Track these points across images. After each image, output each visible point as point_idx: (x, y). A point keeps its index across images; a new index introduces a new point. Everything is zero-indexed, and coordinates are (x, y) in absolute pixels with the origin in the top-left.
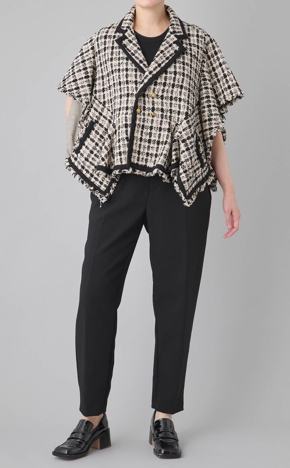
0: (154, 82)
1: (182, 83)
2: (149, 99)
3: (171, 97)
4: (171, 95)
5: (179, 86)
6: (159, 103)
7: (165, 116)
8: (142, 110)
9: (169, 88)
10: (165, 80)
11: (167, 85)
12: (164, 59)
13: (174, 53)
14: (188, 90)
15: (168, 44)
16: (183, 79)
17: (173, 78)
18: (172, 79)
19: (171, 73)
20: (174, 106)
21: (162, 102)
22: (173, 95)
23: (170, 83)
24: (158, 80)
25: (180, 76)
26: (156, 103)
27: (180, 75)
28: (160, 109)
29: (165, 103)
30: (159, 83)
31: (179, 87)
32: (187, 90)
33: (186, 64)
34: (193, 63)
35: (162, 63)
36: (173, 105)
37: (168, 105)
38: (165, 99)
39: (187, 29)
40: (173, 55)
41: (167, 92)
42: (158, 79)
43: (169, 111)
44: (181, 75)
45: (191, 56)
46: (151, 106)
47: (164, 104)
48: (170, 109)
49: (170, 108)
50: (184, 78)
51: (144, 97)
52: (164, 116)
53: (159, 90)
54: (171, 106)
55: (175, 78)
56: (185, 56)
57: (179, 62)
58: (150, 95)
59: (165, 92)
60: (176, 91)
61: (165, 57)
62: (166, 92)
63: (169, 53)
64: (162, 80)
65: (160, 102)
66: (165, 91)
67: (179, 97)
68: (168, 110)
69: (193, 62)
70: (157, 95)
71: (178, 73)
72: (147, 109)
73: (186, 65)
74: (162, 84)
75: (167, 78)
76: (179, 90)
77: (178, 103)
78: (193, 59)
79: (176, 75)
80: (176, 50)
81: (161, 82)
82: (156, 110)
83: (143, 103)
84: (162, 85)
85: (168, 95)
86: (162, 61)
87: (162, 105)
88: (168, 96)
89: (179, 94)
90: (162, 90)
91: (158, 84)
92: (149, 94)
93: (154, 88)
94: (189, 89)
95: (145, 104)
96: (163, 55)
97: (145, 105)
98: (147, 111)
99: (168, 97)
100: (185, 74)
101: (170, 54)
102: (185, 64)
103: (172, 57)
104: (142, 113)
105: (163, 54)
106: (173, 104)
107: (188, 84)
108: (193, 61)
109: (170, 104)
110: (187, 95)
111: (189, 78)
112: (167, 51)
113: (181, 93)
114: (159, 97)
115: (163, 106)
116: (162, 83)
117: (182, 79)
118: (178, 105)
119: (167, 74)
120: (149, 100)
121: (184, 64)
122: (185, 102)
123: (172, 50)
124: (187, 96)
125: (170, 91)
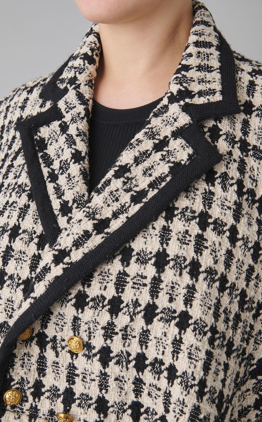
0: (74, 292)
1: (186, 304)
2: (57, 356)
3: (141, 358)
4: (140, 351)
5: (175, 318)
6: (93, 377)
8: (28, 393)
9: (132, 320)
10: (117, 289)
11: (126, 309)
12: (126, 198)
13: (167, 176)
14: (209, 334)
15: (152, 141)
16: (191, 290)
17: (148, 281)
18: (145, 285)
19: (142, 260)
20: (149, 394)
21: (104, 376)
22: (149, 348)
23: (136, 304)
24: (89, 286)
25: (181, 274)
26: (81, 377)
27: (181, 269)
28: (93, 401)
29: (113, 379)
30: (93, 300)
31: (173, 322)
32: (205, 334)
33: (215, 222)
34: (244, 220)
35: (115, 215)
36: (146, 391)
37: (126, 387)
38: (118, 363)
39: (247, 83)
40: (163, 184)
41: (125, 337)
42: (93, 283)
43: (129, 411)
44: (184, 272)
45: (240, 193)
46: (62, 385)
47: (112, 383)
48: (133, 402)
49: (131, 398)
50: (194, 286)
51: (42, 344)
53: (91, 325)
54: (138, 392)
55: (157, 281)
56: (217, 189)
57: (188, 214)
58: (63, 340)
59: (115, 338)
60: (159, 335)
61: (129, 194)
62: (120, 335)
63: (150, 175)
64: (106, 287)
65: (97, 373)
66: (117, 333)
67: (168, 360)
68: (125, 407)
69: (246, 216)
70: (88, 346)
71: (172, 263)
72: (47, 394)
73: (212, 227)
74: (106, 302)
75: (128, 279)
76: (173, 330)
77: (163, 383)
78: (245, 205)
79: (163, 271)
80: (180, 163)
81: (102, 296)
82: (77, 402)
83: (34, 367)
84: (103, 307)
85: (128, 349)
86: (116, 206)
87: (103, 386)
88: (127, 352)
89: (169, 349)
90: (103, 328)
91: (91, 304)
92: (59, 338)
93: (76, 319)
94: (214, 330)
95: (41, 371)
96: (125, 183)
97: (44, 375)
98: (48, 402)
99: (129, 354)
100: (202, 269)
101: (152, 178)
102: (209, 224)
103: (156, 191)
104: (27, 406)
105: (122, 179)
106: (147, 385)
107: (211, 312)
108: (244, 212)
109: (134, 383)
110: (202, 355)
111: (217, 284)
112: (141, 167)
113: (177, 343)
114: (94, 351)
115: (104, 391)
116: (104, 298)
117: (188, 287)
118: (161, 393)
119: (128, 265)
120: (57, 360)
121: (203, 225)
122: (187, 386)
123: (161, 163)
124: (200, 364)
125: (137, 333)
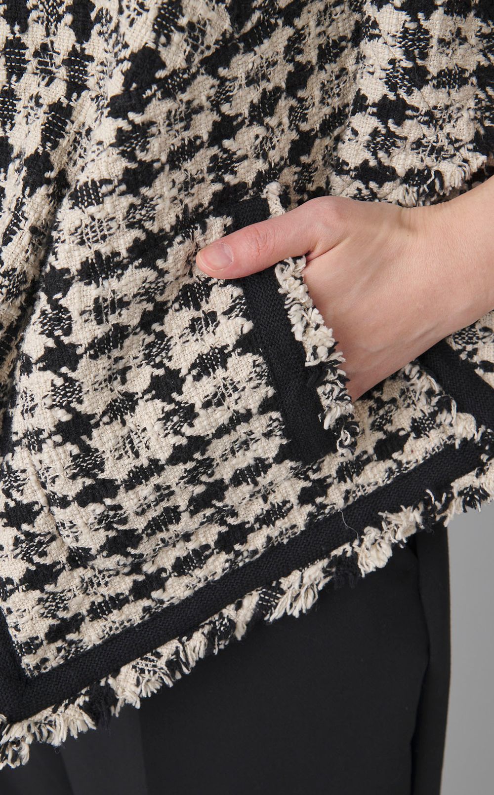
7: (36, 54)
52: (28, 54)
